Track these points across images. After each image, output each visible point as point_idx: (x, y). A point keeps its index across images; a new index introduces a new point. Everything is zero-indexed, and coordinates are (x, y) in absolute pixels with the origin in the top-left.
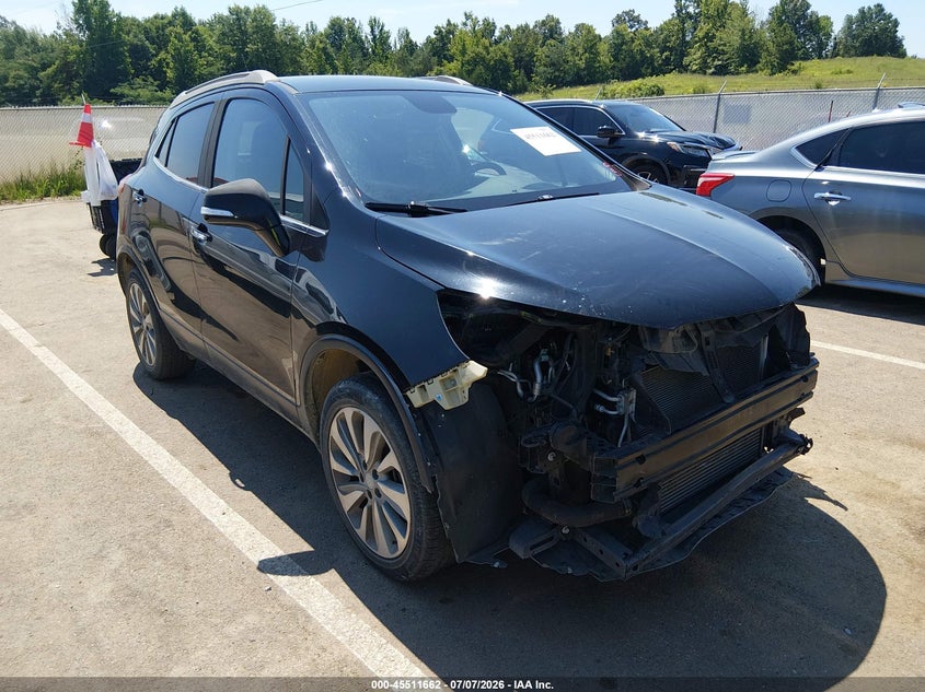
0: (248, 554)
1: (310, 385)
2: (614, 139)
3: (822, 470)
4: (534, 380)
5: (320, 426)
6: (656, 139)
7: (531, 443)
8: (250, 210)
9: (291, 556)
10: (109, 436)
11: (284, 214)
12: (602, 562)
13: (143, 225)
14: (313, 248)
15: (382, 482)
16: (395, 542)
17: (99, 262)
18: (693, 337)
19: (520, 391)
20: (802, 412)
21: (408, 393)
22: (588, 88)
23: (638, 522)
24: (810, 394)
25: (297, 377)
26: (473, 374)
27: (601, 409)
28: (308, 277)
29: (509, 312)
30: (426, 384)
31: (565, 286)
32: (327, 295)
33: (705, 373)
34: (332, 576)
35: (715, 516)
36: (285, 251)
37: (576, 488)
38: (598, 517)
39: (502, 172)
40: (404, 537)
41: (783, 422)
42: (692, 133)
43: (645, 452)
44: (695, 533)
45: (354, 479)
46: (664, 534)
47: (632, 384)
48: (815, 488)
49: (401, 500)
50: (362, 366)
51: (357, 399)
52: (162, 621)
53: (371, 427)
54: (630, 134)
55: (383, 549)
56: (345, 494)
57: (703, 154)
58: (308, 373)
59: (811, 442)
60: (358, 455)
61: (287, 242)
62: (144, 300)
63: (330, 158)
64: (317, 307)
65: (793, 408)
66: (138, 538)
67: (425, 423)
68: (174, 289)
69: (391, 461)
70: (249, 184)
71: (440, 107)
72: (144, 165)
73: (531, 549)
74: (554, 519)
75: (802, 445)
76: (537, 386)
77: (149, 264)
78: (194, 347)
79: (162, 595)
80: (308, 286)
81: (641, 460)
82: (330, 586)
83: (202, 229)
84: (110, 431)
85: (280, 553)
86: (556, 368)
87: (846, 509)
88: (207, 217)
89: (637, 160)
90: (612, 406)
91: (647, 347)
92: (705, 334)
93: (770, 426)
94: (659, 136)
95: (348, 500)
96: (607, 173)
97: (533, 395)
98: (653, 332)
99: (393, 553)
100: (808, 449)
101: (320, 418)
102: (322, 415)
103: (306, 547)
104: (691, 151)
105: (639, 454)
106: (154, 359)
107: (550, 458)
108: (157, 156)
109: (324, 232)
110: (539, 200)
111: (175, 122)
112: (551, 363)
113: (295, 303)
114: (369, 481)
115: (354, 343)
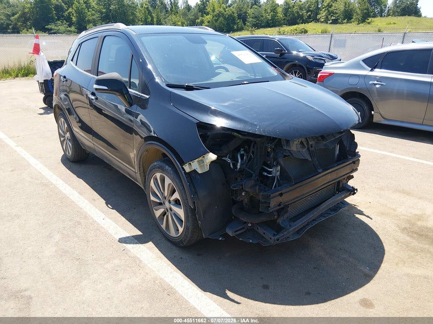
0: (114, 236)
1: (141, 163)
2: (282, 55)
3: (363, 203)
4: (238, 162)
5: (146, 181)
6: (302, 55)
7: (235, 187)
8: (115, 86)
9: (133, 236)
10: (52, 186)
11: (130, 88)
12: (265, 238)
13: (66, 91)
14: (143, 103)
15: (172, 205)
16: (178, 230)
17: (42, 108)
18: (305, 144)
19: (232, 166)
20: (352, 177)
21: (184, 166)
22: (272, 29)
23: (280, 221)
24: (356, 169)
25: (136, 160)
26: (211, 158)
27: (266, 174)
28: (141, 117)
29: (227, 132)
30: (191, 162)
31: (250, 122)
32: (149, 124)
33: (310, 159)
34: (151, 244)
35: (313, 220)
36: (131, 105)
37: (254, 207)
38: (263, 219)
39: (227, 70)
40: (182, 227)
41: (344, 181)
42: (318, 52)
43: (283, 191)
44: (304, 227)
45: (160, 204)
46: (290, 226)
47: (278, 164)
48: (360, 210)
49: (181, 212)
50: (164, 155)
51: (162, 169)
52: (78, 262)
53: (168, 181)
54: (289, 52)
55: (173, 233)
56: (156, 210)
57: (323, 62)
58: (141, 158)
59: (357, 190)
60: (162, 193)
61: (131, 101)
62: (66, 126)
63: (150, 63)
64: (145, 129)
65: (348, 175)
66: (66, 229)
67: (191, 179)
68: (80, 121)
69: (176, 195)
70: (114, 75)
71: (199, 41)
72: (66, 64)
73: (235, 232)
74: (244, 220)
75: (353, 191)
76: (239, 164)
77: (69, 110)
78: (89, 147)
79: (77, 252)
80: (141, 120)
81: (281, 195)
82: (149, 249)
83: (93, 94)
84: (52, 184)
85: (128, 235)
86: (247, 156)
87: (371, 219)
88: (96, 89)
89: (293, 65)
90: (270, 173)
91: (285, 148)
92: (310, 143)
93: (339, 183)
94: (303, 53)
95: (158, 213)
96: (273, 72)
97: (237, 168)
98: (288, 141)
99: (177, 235)
100: (355, 193)
101: (146, 178)
102: (147, 177)
103: (140, 233)
104: (317, 61)
105: (280, 192)
106: (70, 153)
107: (243, 194)
108: (72, 60)
109: (148, 97)
110: (242, 84)
111: (80, 45)
112: (245, 155)
113: (135, 128)
114: (167, 204)
115: (161, 145)
